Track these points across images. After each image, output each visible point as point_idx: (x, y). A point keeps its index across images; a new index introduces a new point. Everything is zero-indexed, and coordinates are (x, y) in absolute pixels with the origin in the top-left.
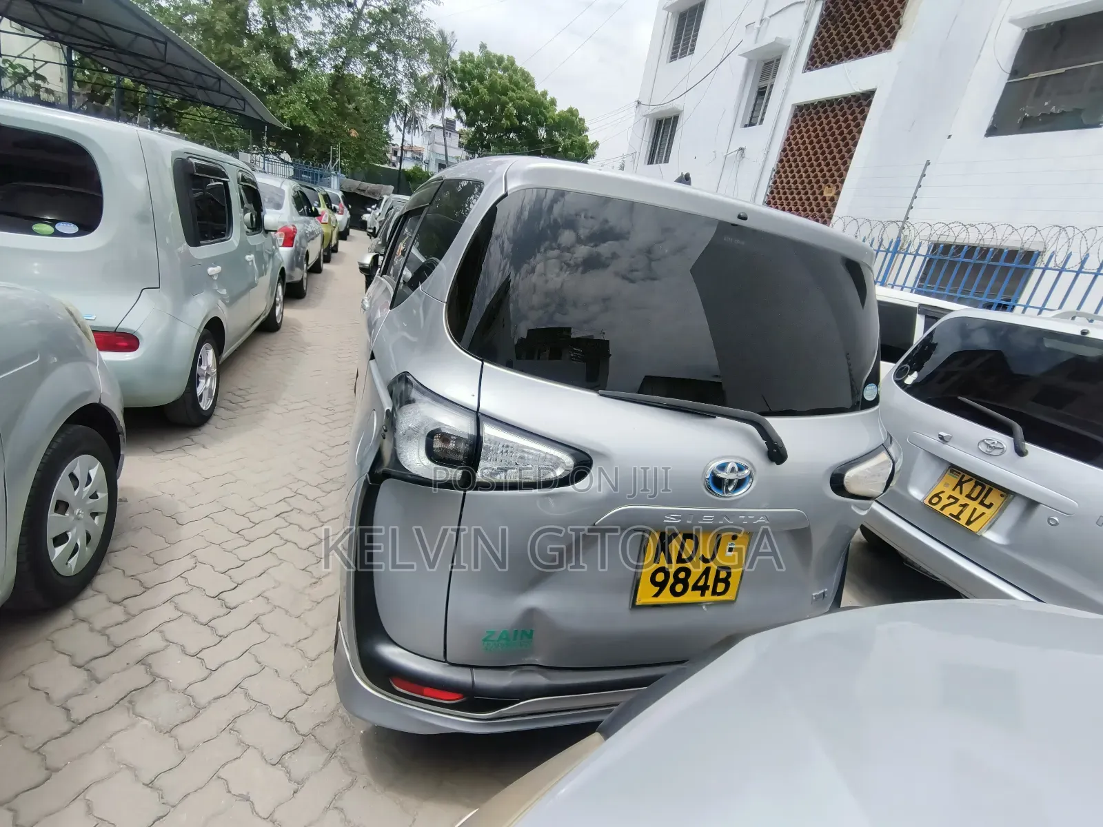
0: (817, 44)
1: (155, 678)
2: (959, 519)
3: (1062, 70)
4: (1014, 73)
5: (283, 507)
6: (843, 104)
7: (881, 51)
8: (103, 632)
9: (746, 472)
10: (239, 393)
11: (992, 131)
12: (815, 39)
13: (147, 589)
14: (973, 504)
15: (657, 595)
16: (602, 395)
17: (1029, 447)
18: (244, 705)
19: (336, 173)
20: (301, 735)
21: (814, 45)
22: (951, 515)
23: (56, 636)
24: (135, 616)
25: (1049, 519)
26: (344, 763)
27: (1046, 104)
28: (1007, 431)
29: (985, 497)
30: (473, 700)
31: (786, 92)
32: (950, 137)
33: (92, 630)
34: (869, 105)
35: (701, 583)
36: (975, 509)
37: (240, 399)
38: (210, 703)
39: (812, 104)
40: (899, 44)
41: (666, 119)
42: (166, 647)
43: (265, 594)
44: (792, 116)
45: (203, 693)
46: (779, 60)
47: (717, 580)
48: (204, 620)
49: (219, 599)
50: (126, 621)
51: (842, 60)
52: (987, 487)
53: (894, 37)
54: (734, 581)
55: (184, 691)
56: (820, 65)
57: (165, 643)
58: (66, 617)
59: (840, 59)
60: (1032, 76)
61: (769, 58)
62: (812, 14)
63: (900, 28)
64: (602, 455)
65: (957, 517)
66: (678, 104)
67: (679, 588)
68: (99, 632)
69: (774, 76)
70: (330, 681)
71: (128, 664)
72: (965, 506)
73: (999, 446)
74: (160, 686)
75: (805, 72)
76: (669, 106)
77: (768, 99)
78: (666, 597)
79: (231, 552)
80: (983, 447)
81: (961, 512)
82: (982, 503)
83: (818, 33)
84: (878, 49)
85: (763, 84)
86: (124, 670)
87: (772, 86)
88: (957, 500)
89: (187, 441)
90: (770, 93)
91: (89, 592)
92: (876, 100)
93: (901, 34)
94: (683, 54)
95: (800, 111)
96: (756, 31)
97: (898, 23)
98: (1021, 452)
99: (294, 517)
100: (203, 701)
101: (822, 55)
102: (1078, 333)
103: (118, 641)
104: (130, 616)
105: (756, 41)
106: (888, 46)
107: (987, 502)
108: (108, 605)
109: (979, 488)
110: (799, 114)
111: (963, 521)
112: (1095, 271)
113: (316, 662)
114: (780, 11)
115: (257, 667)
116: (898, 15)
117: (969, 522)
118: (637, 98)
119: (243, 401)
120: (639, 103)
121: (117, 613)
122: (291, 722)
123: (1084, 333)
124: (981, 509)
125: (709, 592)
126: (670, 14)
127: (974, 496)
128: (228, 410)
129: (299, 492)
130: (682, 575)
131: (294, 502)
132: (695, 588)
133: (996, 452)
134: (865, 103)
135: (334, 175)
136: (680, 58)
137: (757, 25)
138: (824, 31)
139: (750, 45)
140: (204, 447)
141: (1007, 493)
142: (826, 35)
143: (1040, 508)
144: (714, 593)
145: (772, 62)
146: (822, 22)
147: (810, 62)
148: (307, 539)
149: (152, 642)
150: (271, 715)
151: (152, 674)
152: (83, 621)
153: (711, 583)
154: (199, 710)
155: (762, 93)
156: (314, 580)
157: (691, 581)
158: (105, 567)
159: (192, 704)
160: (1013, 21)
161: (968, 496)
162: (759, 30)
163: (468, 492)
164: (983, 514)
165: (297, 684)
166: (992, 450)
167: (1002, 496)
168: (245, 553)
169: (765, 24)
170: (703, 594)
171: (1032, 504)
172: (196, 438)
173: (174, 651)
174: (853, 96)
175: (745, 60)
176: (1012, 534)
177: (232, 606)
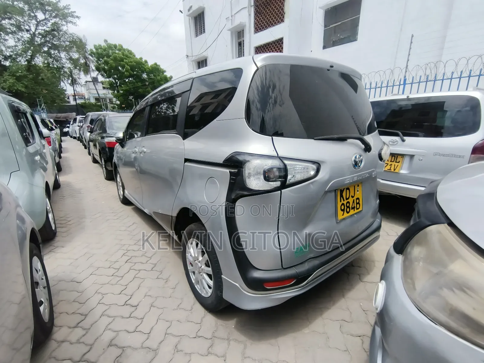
0: (256, 23)
1: (123, 348)
2: (391, 170)
3: (340, 23)
4: (325, 26)
5: (125, 258)
6: (273, 44)
7: (280, 23)
8: (78, 342)
9: (362, 157)
10: (62, 219)
11: (324, 47)
12: (255, 21)
13: (86, 315)
14: (393, 163)
15: (343, 215)
16: (315, 139)
17: (405, 138)
18: (176, 340)
19: (44, 111)
20: (209, 339)
21: (255, 23)
22: (388, 169)
23: (54, 354)
24: (89, 329)
25: (419, 159)
26: (236, 340)
27: (339, 35)
28: (397, 135)
29: (397, 159)
30: (300, 279)
31: (250, 42)
32: (311, 51)
33: (71, 344)
34: (282, 43)
35: (353, 207)
36: (395, 165)
37: (65, 221)
38: (158, 346)
39: (261, 46)
40: (286, 19)
41: (201, 61)
42: (118, 333)
43: (148, 294)
44: (255, 52)
45: (152, 343)
46: (243, 30)
47: (357, 204)
48: (128, 316)
49: (127, 305)
50: (87, 333)
51: (268, 28)
52: (396, 156)
53: (283, 17)
54: (361, 202)
55: (142, 347)
56: (260, 31)
57: (115, 333)
58: (52, 344)
59: (266, 28)
60: (331, 26)
61: (239, 30)
62: (251, 11)
63: (285, 14)
64: (323, 162)
65: (390, 169)
66: (205, 54)
67: (348, 210)
68: (76, 343)
69: (243, 37)
70: (205, 315)
71: (104, 349)
72: (391, 165)
73: (396, 141)
74: (128, 351)
75: (255, 34)
76: (202, 55)
77: (243, 46)
78: (346, 215)
79: (116, 284)
80: (391, 143)
81: (391, 167)
82: (396, 162)
83: (255, 19)
84: (279, 22)
85: (239, 41)
86: (104, 353)
87: (243, 41)
88: (388, 164)
89: (53, 248)
90: (243, 44)
91: (55, 329)
92: (285, 41)
93: (286, 16)
94: (201, 33)
95: (258, 49)
96: (231, 21)
97: (283, 12)
98: (403, 141)
99: (134, 260)
100: (155, 347)
101: (259, 27)
102: (406, 97)
103: (91, 342)
104: (87, 330)
105: (232, 25)
106: (282, 21)
107: (398, 161)
108: (71, 330)
109: (393, 157)
110: (258, 51)
111: (392, 170)
112: (375, 87)
113: (193, 310)
114: (238, 12)
115: (168, 324)
116: (282, 9)
117: (394, 170)
118: (186, 54)
119: (68, 221)
120: (187, 56)
121: (79, 332)
122: (201, 337)
123: (408, 97)
124: (397, 164)
125: (355, 209)
126: (190, 18)
127: (393, 160)
128: (62, 228)
129: (128, 249)
130: (348, 205)
131: (130, 254)
132: (352, 208)
133: (395, 143)
134: (281, 43)
135: (43, 113)
136: (200, 35)
137: (230, 18)
138: (257, 18)
139: (229, 26)
140: (63, 247)
141: (403, 156)
142: (258, 19)
143: (415, 157)
144: (357, 209)
145: (241, 31)
146: (255, 14)
147: (256, 30)
148: (148, 267)
149: (108, 336)
150: (190, 338)
151: (119, 348)
152: (63, 342)
153: (355, 206)
154: (156, 351)
155: (240, 45)
156: (165, 281)
157: (351, 206)
158: (55, 315)
159: (150, 350)
160: (320, 8)
161: (391, 161)
162: (231, 19)
163: (282, 191)
164: (398, 165)
165: (192, 322)
166: (394, 143)
167: (402, 157)
168: (124, 282)
169: (233, 18)
170: (354, 211)
171: (412, 156)
172: (56, 245)
173: (123, 335)
174: (276, 41)
175: (229, 32)
176: (410, 168)
177: (136, 304)
